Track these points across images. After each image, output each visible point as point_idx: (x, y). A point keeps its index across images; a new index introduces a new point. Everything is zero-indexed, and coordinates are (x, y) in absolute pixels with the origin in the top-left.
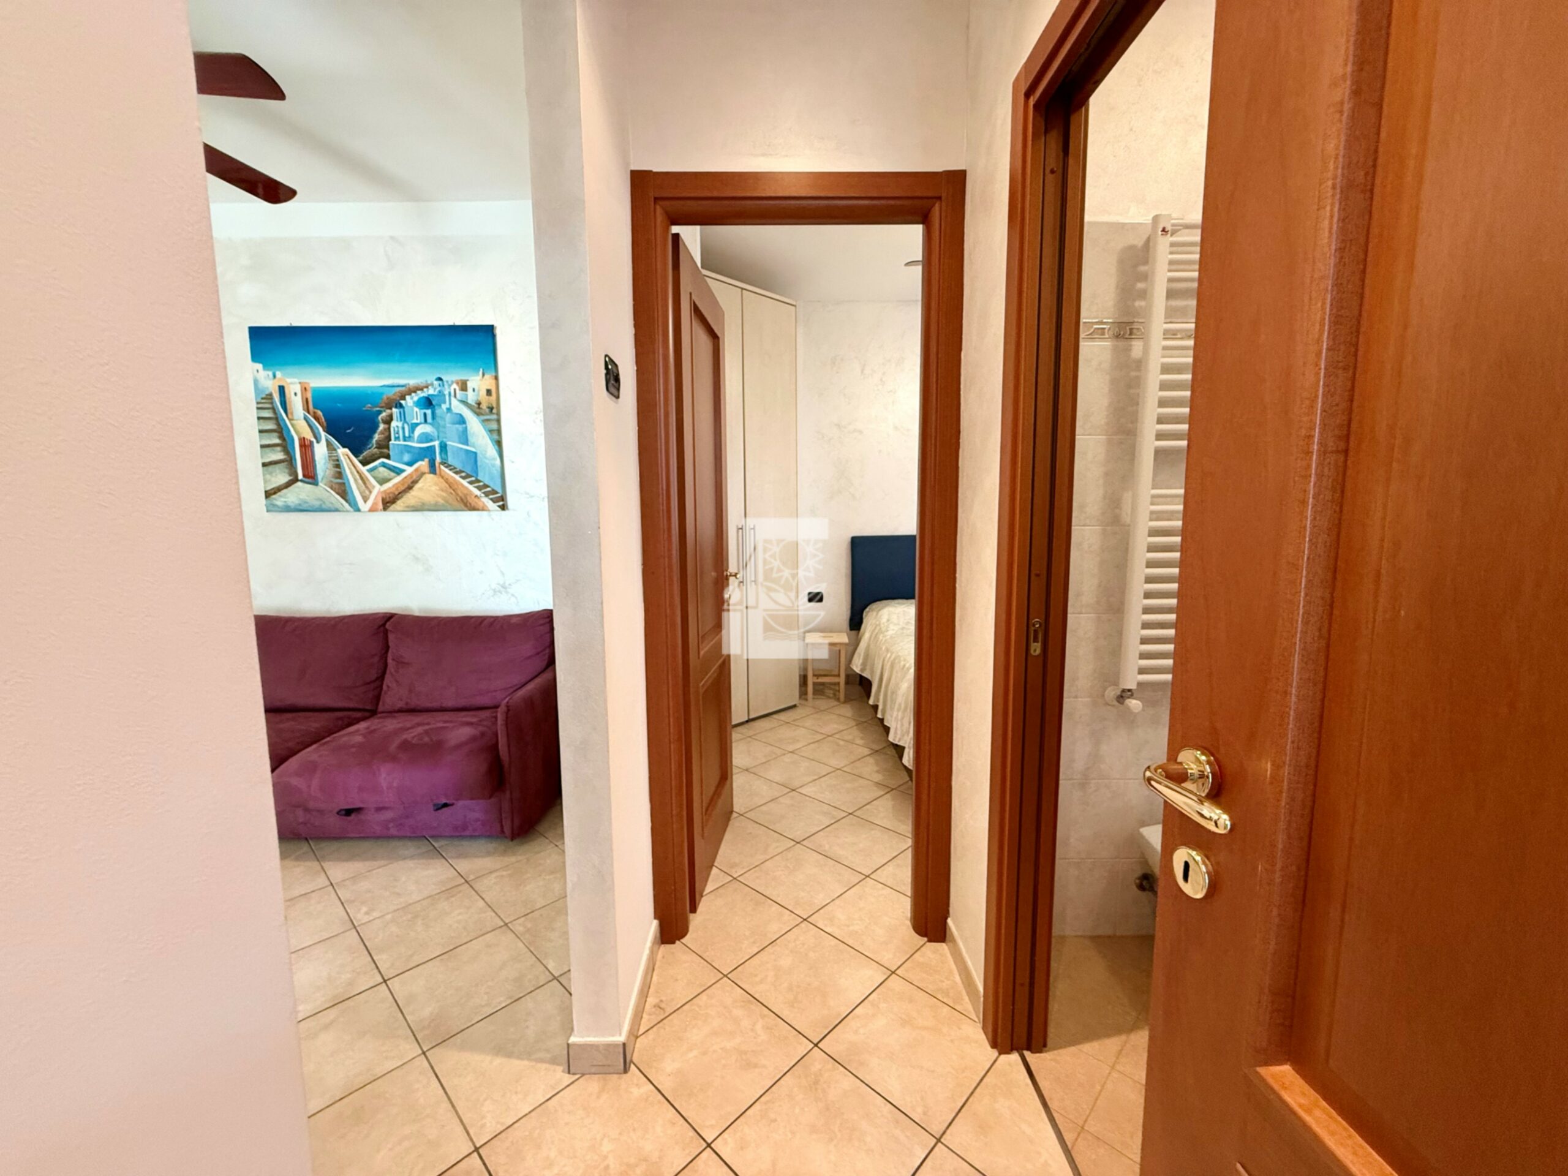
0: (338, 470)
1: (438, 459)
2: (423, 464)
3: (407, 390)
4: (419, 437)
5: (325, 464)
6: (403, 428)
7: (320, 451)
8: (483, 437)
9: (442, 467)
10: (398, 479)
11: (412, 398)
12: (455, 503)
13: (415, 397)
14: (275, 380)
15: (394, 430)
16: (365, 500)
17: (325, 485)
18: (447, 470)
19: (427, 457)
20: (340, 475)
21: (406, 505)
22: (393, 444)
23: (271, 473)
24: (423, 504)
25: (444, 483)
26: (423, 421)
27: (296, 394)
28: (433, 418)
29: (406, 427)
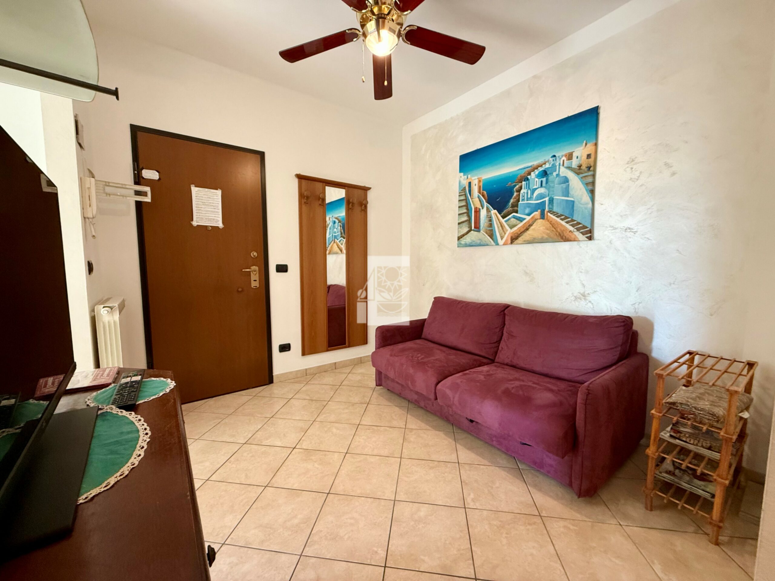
0: (490, 222)
1: (547, 209)
2: (537, 214)
3: (532, 168)
4: (535, 197)
5: (484, 220)
6: (527, 193)
7: (483, 213)
8: (581, 189)
9: (549, 214)
10: (521, 224)
11: (535, 173)
12: (556, 237)
13: (537, 172)
14: (468, 180)
15: (522, 195)
16: (502, 238)
17: (483, 231)
18: (551, 216)
19: (540, 209)
20: (491, 225)
21: (524, 240)
22: (521, 204)
23: (461, 228)
24: (534, 239)
25: (549, 224)
26: (540, 186)
27: (475, 185)
28: (547, 183)
29: (529, 192)
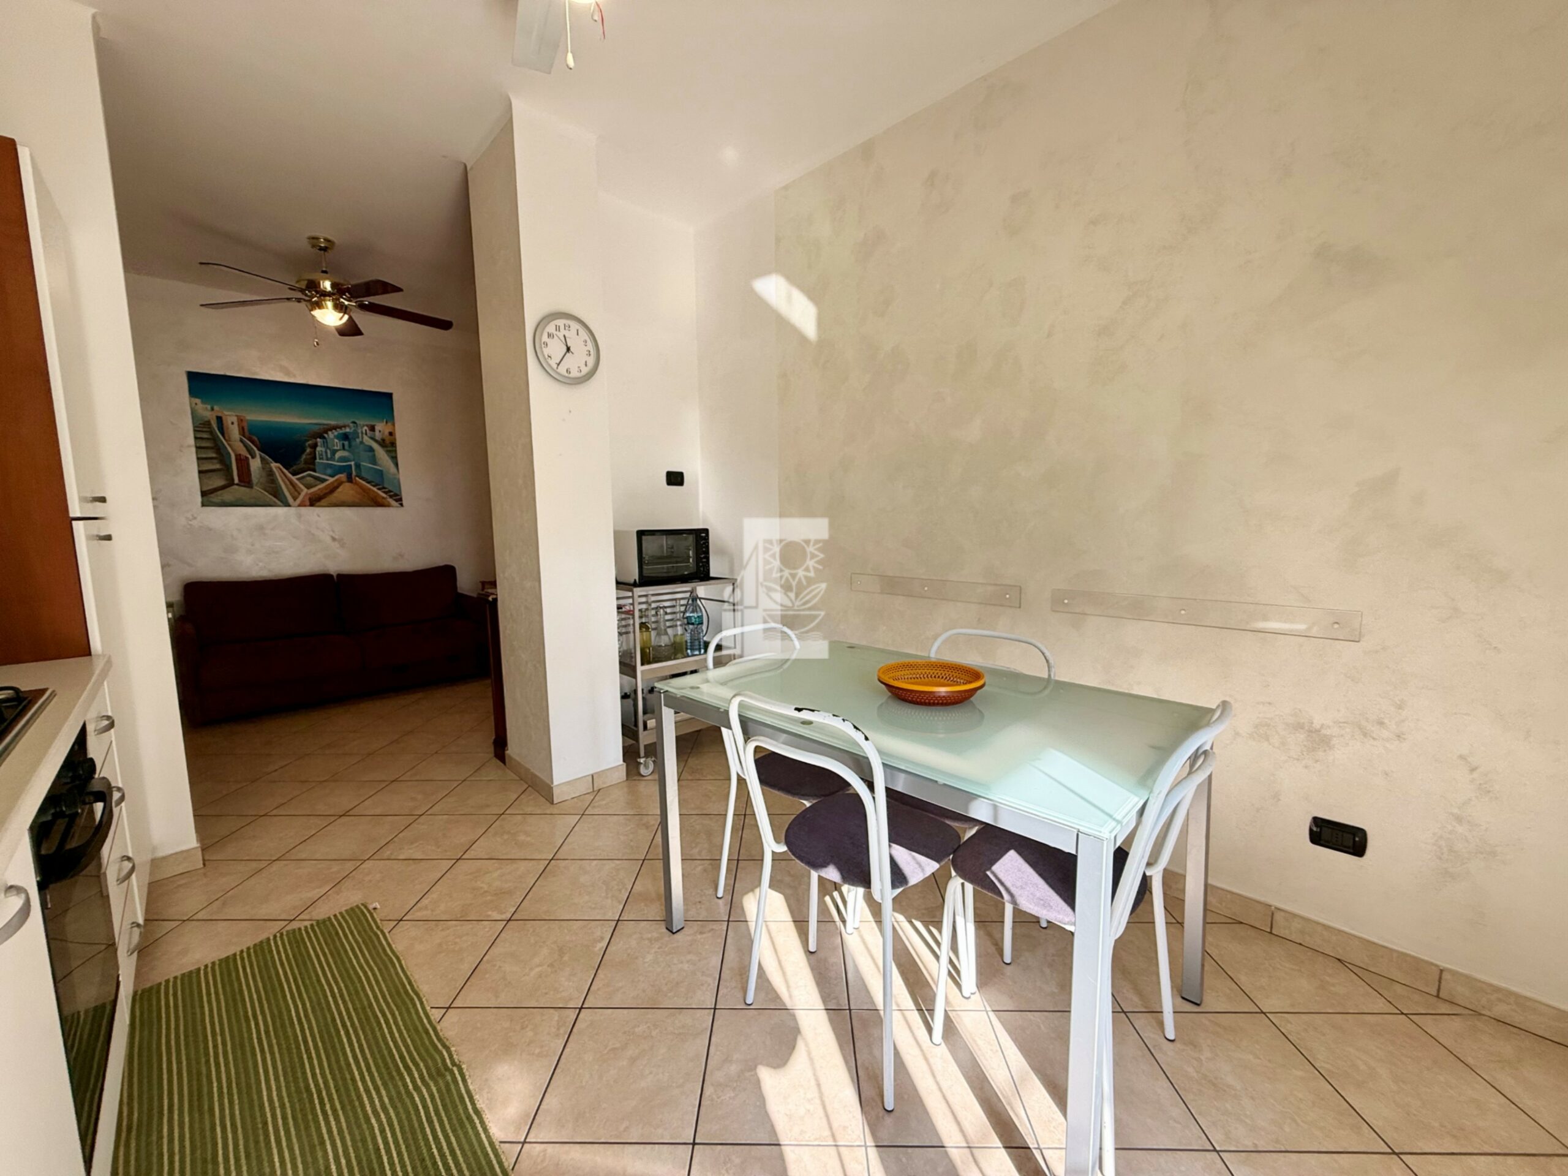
0: (271, 478)
1: (354, 473)
2: (342, 476)
3: (329, 427)
4: (338, 458)
5: (259, 473)
6: (326, 452)
7: (255, 464)
8: (385, 460)
9: (357, 479)
10: (322, 485)
11: (333, 433)
12: (368, 502)
13: (336, 433)
14: (213, 412)
15: (319, 453)
16: (295, 499)
17: (260, 488)
18: (361, 481)
19: (345, 472)
20: (272, 481)
21: (328, 502)
22: (318, 462)
23: (207, 478)
24: (342, 502)
25: (359, 489)
26: (341, 448)
27: (233, 423)
28: (350, 446)
29: (328, 451)
